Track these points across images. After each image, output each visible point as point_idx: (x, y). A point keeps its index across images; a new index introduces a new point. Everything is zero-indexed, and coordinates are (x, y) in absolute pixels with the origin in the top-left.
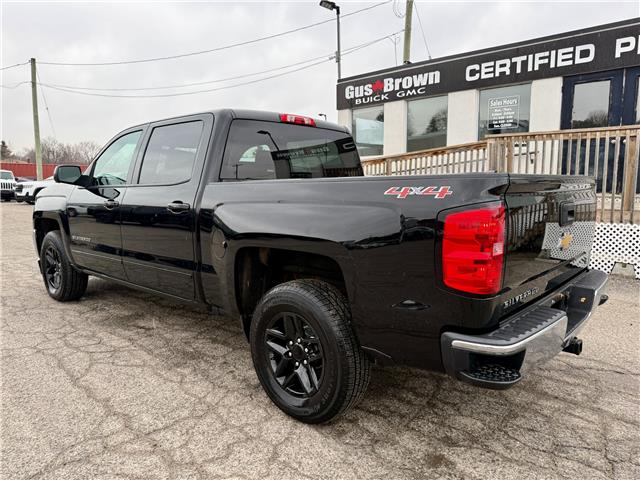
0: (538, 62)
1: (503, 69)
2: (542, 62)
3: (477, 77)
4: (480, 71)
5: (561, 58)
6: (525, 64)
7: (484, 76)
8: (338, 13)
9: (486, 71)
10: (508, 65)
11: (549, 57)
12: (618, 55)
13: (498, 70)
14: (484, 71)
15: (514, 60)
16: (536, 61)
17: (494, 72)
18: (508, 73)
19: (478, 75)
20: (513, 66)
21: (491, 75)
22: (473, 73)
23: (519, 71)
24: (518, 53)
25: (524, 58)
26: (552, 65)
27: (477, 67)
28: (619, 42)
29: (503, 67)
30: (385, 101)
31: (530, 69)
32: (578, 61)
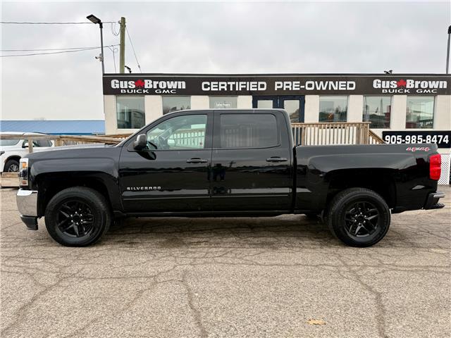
0: (241, 87)
1: (223, 87)
2: (243, 87)
3: (208, 89)
4: (210, 86)
5: (252, 86)
6: (234, 86)
7: (212, 89)
8: (101, 27)
9: (213, 86)
10: (226, 85)
11: (246, 85)
12: (276, 89)
13: (221, 87)
14: (212, 86)
15: (229, 83)
16: (240, 86)
17: (218, 88)
18: (226, 89)
19: (209, 88)
20: (228, 86)
21: (217, 89)
22: (206, 86)
23: (231, 89)
24: (231, 80)
25: (234, 83)
26: (248, 89)
27: (208, 83)
28: (276, 83)
29: (223, 86)
30: (146, 94)
31: (237, 89)
32: (260, 89)
